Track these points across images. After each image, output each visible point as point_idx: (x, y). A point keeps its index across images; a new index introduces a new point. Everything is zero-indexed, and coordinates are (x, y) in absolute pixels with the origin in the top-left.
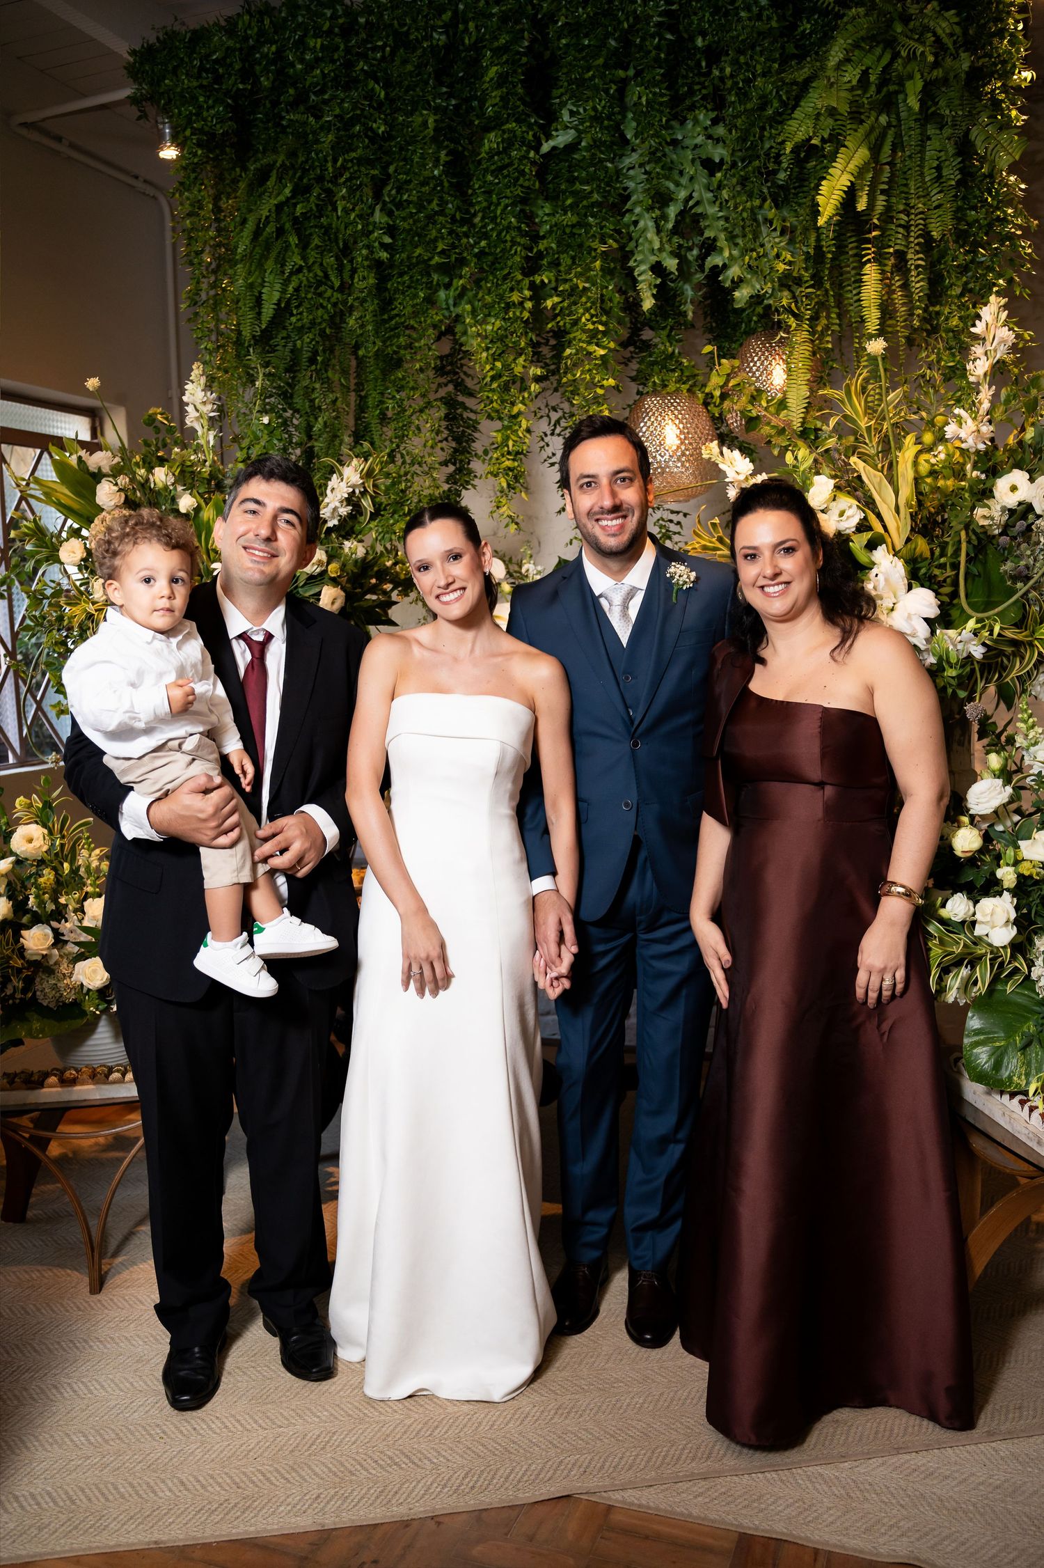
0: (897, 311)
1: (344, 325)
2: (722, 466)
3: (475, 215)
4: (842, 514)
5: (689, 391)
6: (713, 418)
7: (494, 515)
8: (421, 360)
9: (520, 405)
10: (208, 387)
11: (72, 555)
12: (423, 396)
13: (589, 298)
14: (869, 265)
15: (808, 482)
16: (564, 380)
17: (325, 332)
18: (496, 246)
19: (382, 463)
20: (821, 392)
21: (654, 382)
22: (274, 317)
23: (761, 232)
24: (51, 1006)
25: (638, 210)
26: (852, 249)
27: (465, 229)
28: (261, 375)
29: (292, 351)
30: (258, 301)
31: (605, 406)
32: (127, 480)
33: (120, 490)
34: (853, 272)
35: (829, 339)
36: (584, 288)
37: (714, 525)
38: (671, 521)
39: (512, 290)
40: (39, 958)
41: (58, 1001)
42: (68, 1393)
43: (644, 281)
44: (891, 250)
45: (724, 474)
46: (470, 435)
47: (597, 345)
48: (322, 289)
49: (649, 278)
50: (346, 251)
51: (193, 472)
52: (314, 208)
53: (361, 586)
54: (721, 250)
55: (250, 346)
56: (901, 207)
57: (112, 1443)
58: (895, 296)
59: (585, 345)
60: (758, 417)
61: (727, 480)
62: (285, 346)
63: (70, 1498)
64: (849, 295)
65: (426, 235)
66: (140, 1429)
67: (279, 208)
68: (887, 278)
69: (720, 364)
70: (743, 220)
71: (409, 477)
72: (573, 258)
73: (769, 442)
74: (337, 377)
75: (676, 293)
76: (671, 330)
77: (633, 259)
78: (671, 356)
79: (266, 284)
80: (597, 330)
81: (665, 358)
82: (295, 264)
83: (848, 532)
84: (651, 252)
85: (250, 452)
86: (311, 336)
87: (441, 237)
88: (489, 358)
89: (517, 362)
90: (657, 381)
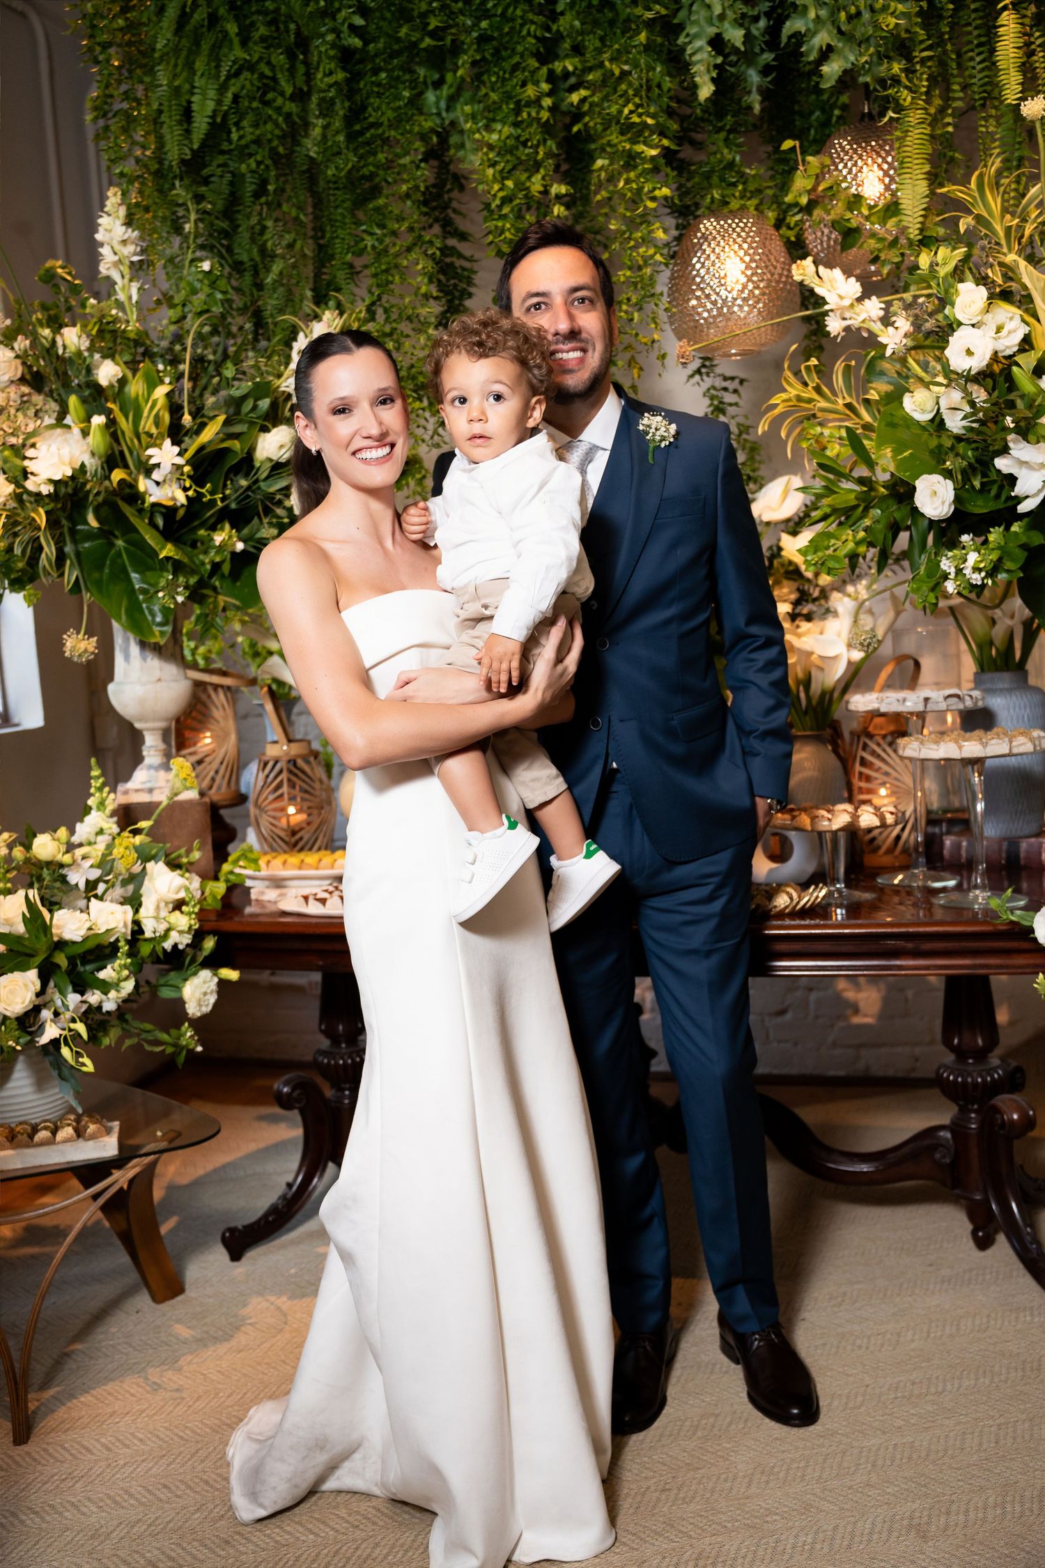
0: (1038, 79)
1: (298, 149)
2: (818, 290)
4: (999, 330)
5: (756, 209)
8: (408, 181)
10: (129, 223)
12: (411, 229)
13: (630, 85)
14: (1006, 13)
15: (952, 291)
16: (599, 197)
17: (278, 154)
18: (500, 29)
19: (359, 320)
20: (939, 191)
21: (712, 198)
22: (208, 136)
27: (460, 5)
28: (193, 217)
29: (231, 183)
30: (187, 114)
31: (658, 225)
32: (28, 342)
33: (17, 357)
34: (976, 33)
35: (949, 120)
36: (624, 74)
37: (808, 368)
38: (725, 389)
39: (524, 84)
43: (700, 62)
45: (821, 301)
46: (465, 289)
47: (645, 143)
48: (270, 96)
49: (705, 56)
50: (303, 43)
51: (114, 332)
54: (805, 8)
55: (175, 177)
58: (1035, 58)
59: (628, 147)
60: (857, 230)
61: (827, 307)
62: (222, 177)
64: (972, 64)
65: (413, 10)
68: (1025, 34)
69: (804, 161)
71: (395, 337)
72: (602, 39)
73: (876, 258)
74: (294, 213)
75: (740, 79)
76: (730, 132)
77: (684, 34)
78: (731, 165)
79: (196, 91)
80: (645, 124)
81: (724, 168)
82: (234, 62)
83: (1009, 352)
84: (710, 21)
85: (186, 310)
86: (259, 158)
87: (432, 12)
88: (497, 175)
89: (533, 180)
90: (716, 196)
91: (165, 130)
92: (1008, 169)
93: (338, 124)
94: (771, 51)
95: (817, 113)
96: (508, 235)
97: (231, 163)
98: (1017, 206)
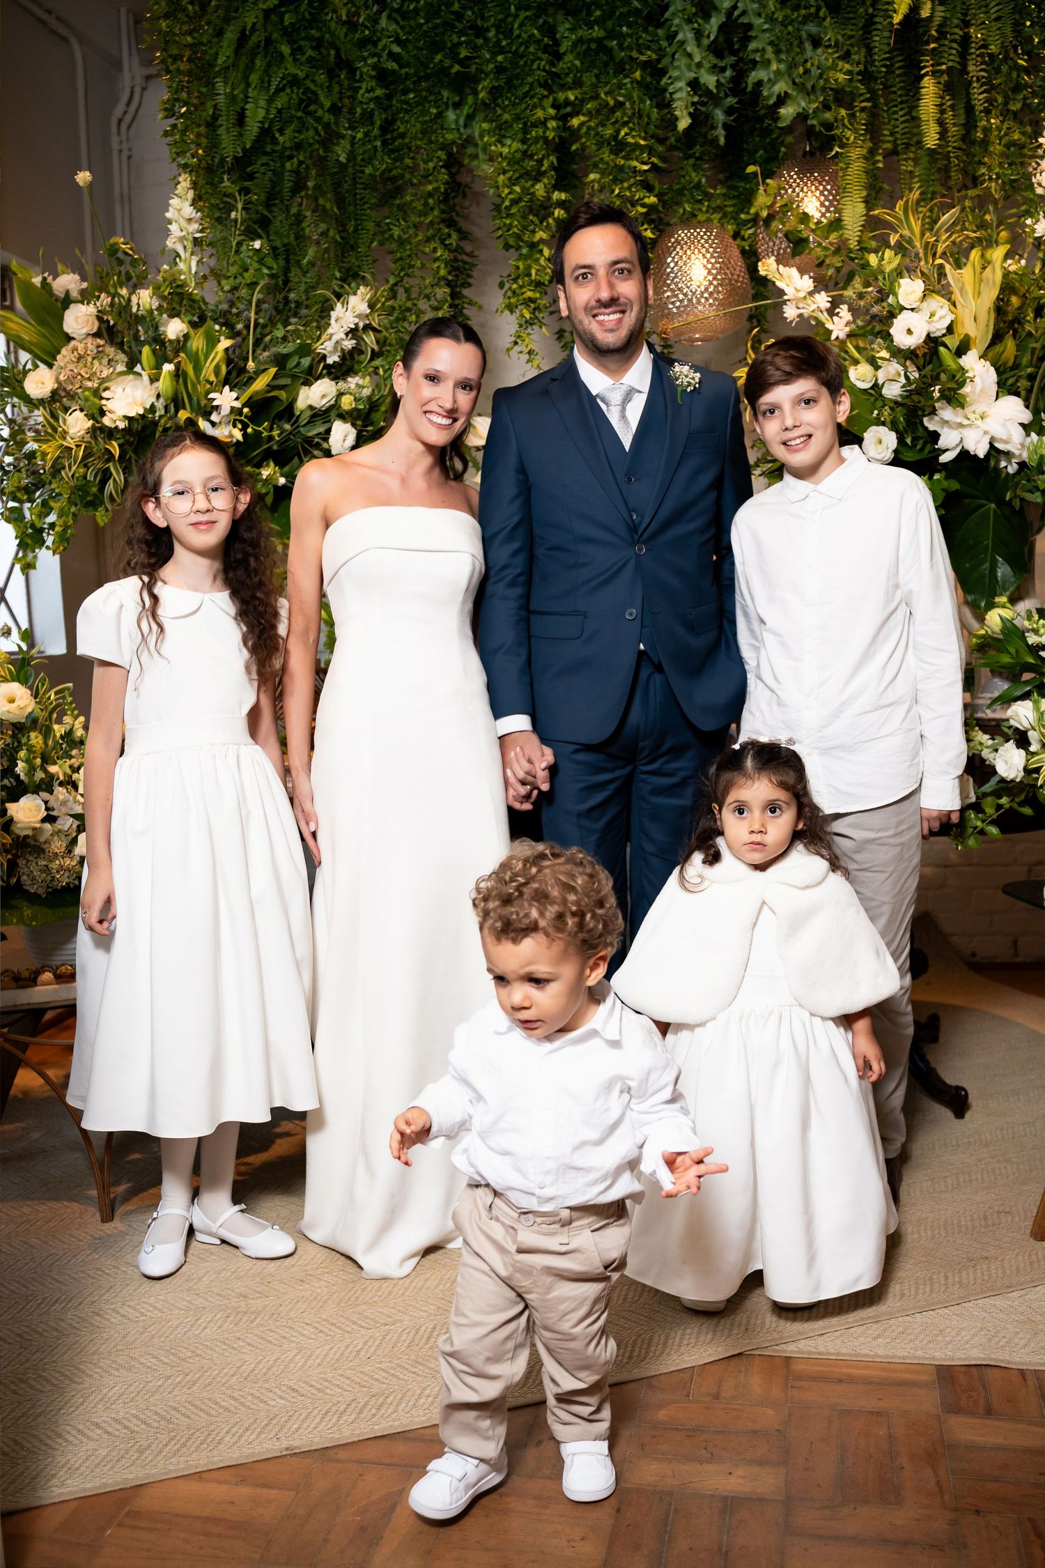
1: (331, 154)
2: (779, 284)
3: (487, 30)
4: (932, 315)
5: (719, 222)
6: (743, 252)
7: (511, 353)
8: (430, 183)
9: (541, 233)
10: (196, 204)
11: (40, 385)
12: (431, 223)
13: (624, 114)
14: (926, 78)
15: (897, 281)
18: (514, 63)
19: (383, 296)
20: (872, 212)
21: (684, 209)
22: (257, 138)
23: (805, 49)
24: (41, 891)
25: (676, 21)
26: (899, 68)
27: (481, 41)
28: (240, 206)
29: (273, 180)
30: (241, 119)
32: (109, 299)
33: (97, 313)
34: (899, 93)
35: (879, 158)
36: (618, 104)
39: (531, 111)
40: (30, 833)
41: (48, 887)
42: (115, 1319)
43: (679, 99)
44: (944, 67)
45: (782, 292)
47: (637, 160)
48: (312, 108)
49: (684, 95)
51: (181, 295)
52: (307, 16)
53: (372, 424)
54: (769, 62)
55: (224, 173)
56: (956, 21)
57: (191, 1361)
58: (946, 116)
59: (622, 162)
60: (806, 240)
61: (786, 297)
62: (264, 174)
63: (163, 1418)
66: (219, 1344)
67: (267, 13)
68: (940, 96)
69: (764, 183)
70: (789, 33)
72: (597, 77)
73: (823, 262)
75: (708, 116)
76: (697, 159)
77: (667, 76)
78: (699, 184)
79: (250, 100)
80: (637, 144)
81: (693, 187)
82: (282, 78)
83: (938, 334)
84: (689, 68)
85: (237, 282)
86: (301, 158)
87: (460, 44)
88: (506, 182)
89: (537, 187)
90: (688, 209)
91: (222, 131)
92: (924, 200)
93: (376, 132)
94: (734, 96)
95: (761, 152)
96: (515, 230)
97: (272, 163)
98: (932, 230)
